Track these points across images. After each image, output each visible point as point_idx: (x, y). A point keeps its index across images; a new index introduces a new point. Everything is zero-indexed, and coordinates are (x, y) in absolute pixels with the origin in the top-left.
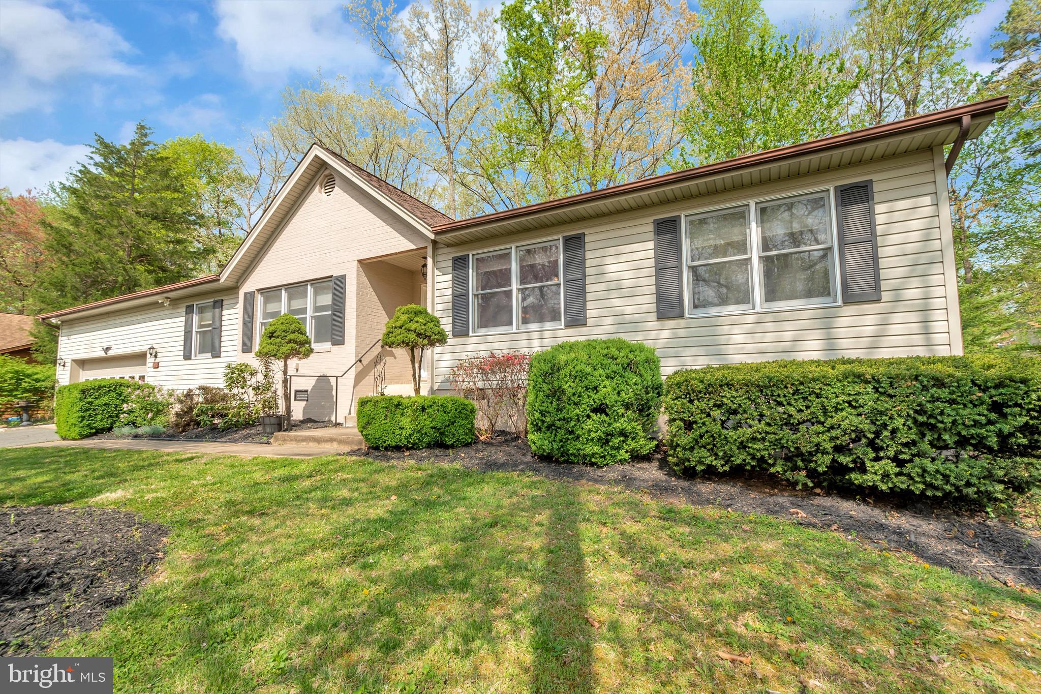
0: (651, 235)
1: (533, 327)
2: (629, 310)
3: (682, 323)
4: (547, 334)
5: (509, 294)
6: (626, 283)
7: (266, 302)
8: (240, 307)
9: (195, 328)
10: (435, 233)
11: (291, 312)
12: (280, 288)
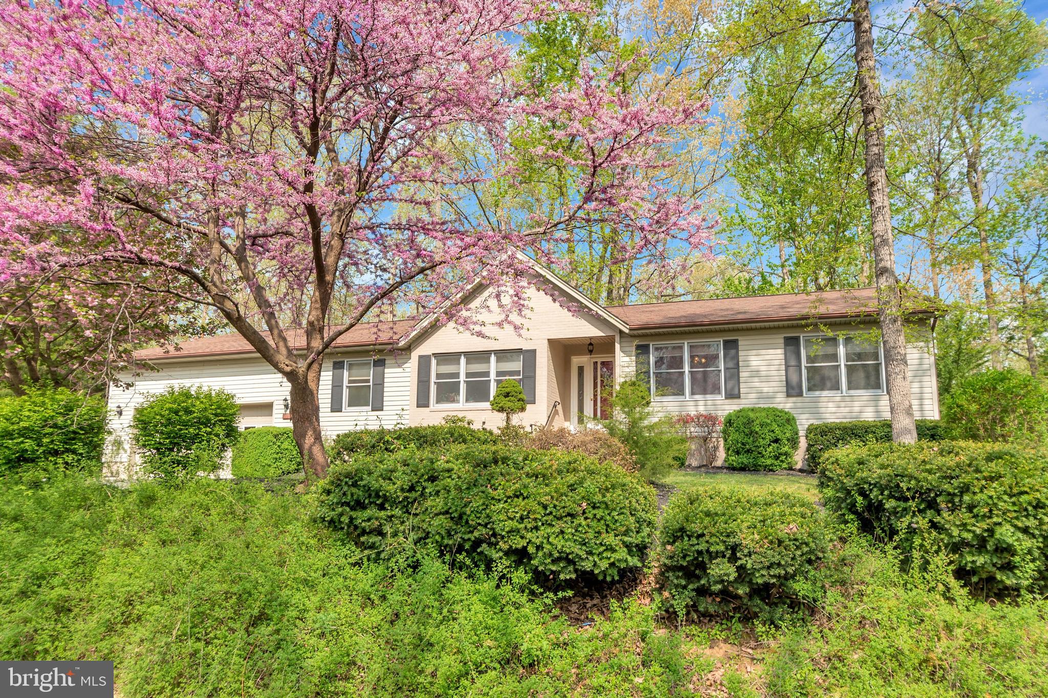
0: (783, 346)
1: (697, 397)
2: (765, 390)
3: (800, 399)
4: (709, 403)
5: (683, 373)
6: (763, 373)
7: (438, 364)
8: (412, 365)
9: (345, 383)
10: (630, 330)
11: (468, 375)
12: (459, 354)
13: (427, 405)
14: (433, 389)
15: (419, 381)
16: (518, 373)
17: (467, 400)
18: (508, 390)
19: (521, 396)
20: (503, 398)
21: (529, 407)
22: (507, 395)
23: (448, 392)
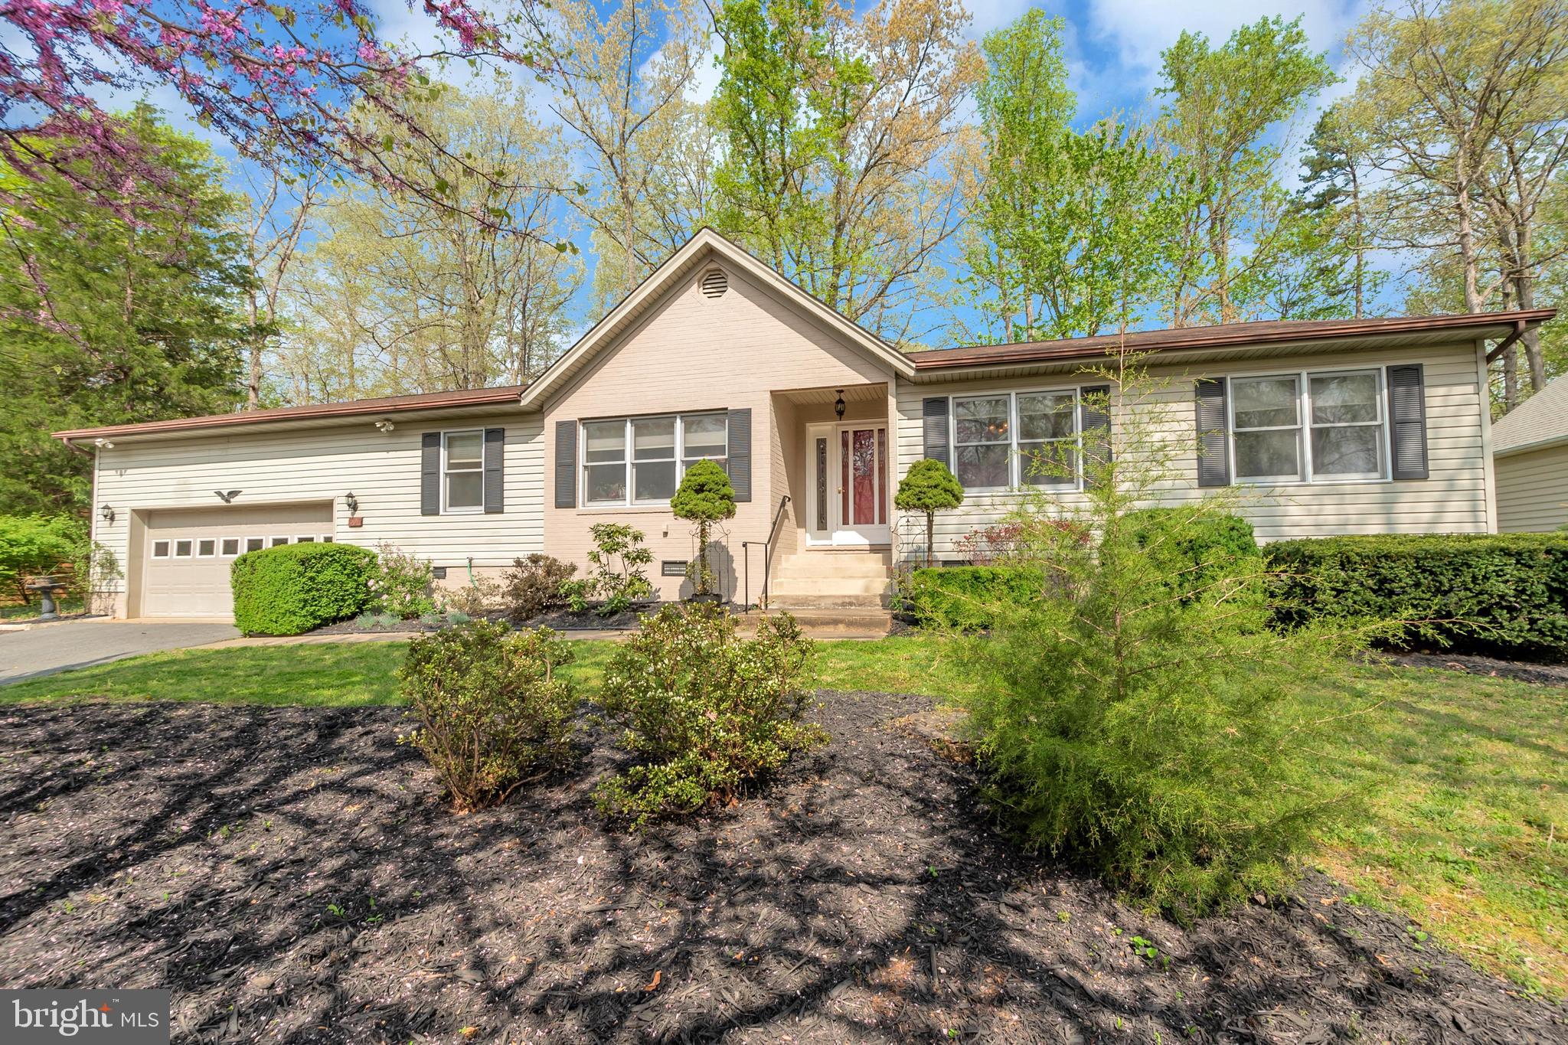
0: (1192, 395)
1: (1034, 488)
3: (1229, 491)
5: (1007, 448)
7: (589, 437)
8: (546, 441)
9: (443, 468)
10: (918, 370)
11: (639, 454)
12: (621, 419)
13: (572, 504)
14: (582, 478)
15: (558, 465)
16: (719, 450)
17: (639, 496)
18: (702, 479)
19: (725, 490)
20: (693, 495)
21: (740, 507)
22: (700, 489)
23: (606, 483)
